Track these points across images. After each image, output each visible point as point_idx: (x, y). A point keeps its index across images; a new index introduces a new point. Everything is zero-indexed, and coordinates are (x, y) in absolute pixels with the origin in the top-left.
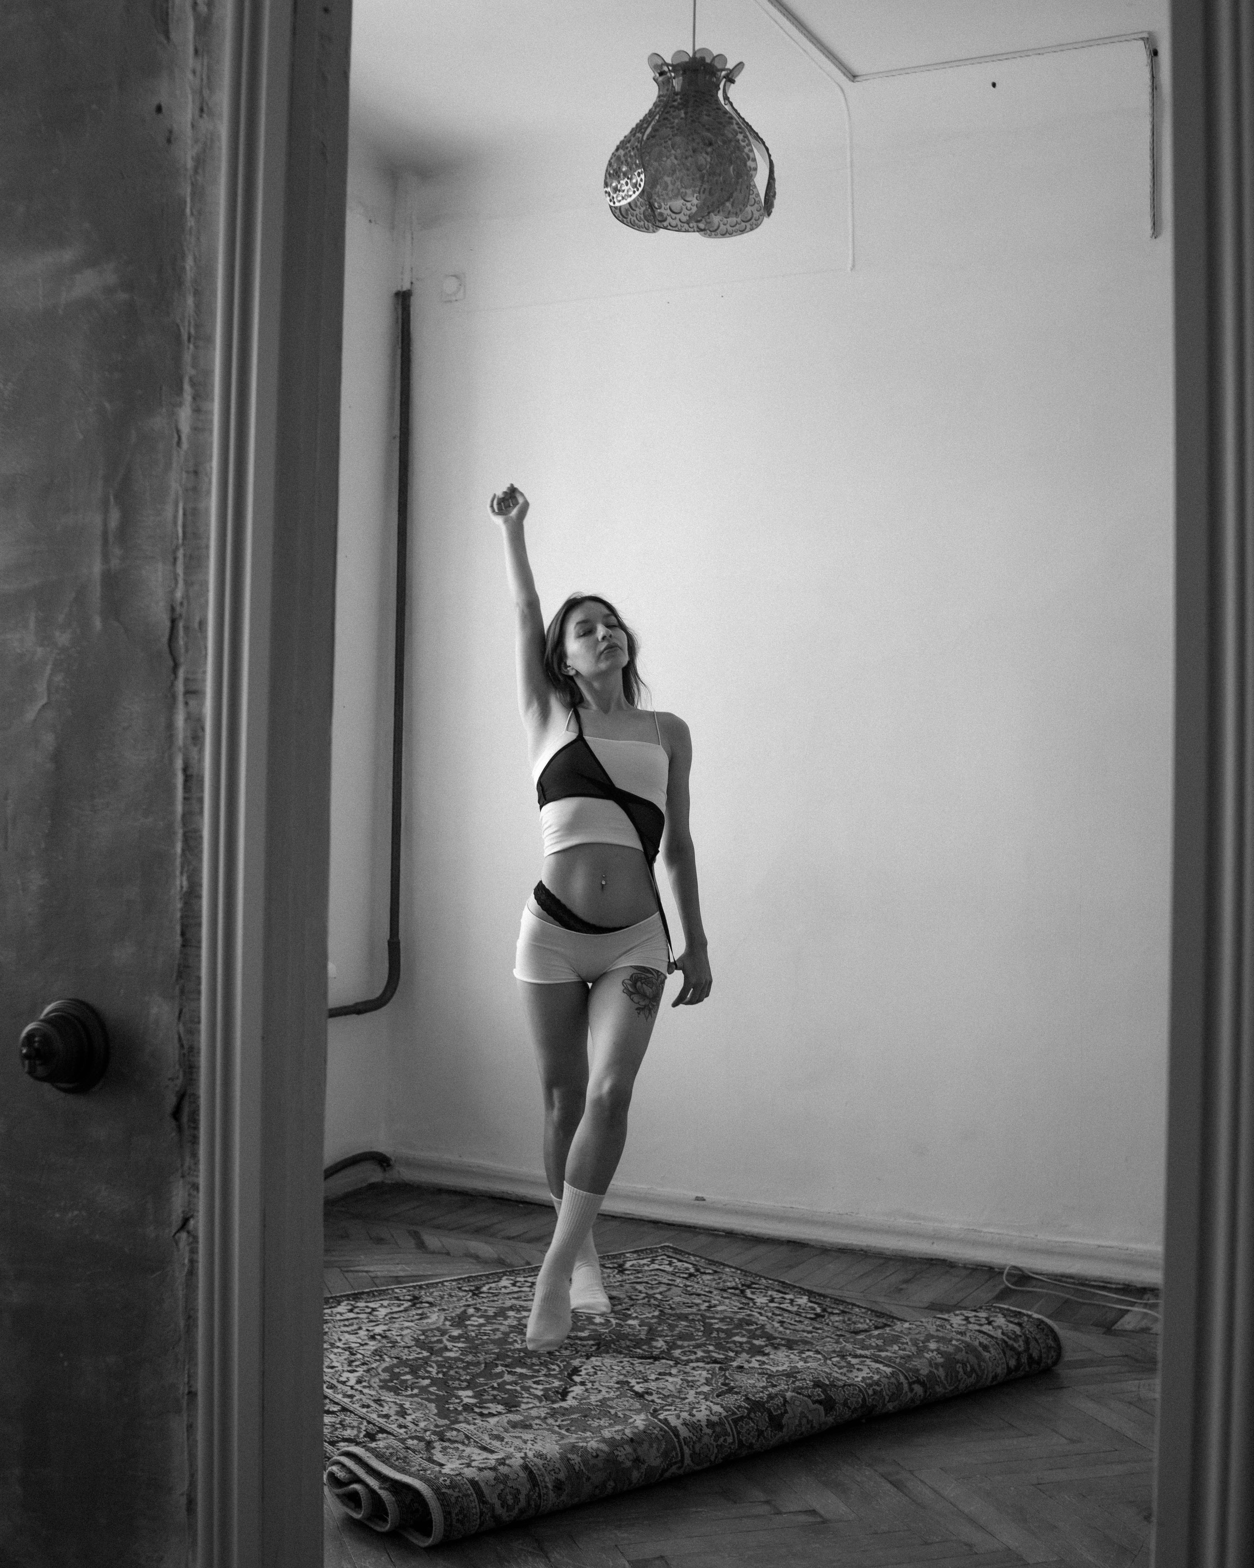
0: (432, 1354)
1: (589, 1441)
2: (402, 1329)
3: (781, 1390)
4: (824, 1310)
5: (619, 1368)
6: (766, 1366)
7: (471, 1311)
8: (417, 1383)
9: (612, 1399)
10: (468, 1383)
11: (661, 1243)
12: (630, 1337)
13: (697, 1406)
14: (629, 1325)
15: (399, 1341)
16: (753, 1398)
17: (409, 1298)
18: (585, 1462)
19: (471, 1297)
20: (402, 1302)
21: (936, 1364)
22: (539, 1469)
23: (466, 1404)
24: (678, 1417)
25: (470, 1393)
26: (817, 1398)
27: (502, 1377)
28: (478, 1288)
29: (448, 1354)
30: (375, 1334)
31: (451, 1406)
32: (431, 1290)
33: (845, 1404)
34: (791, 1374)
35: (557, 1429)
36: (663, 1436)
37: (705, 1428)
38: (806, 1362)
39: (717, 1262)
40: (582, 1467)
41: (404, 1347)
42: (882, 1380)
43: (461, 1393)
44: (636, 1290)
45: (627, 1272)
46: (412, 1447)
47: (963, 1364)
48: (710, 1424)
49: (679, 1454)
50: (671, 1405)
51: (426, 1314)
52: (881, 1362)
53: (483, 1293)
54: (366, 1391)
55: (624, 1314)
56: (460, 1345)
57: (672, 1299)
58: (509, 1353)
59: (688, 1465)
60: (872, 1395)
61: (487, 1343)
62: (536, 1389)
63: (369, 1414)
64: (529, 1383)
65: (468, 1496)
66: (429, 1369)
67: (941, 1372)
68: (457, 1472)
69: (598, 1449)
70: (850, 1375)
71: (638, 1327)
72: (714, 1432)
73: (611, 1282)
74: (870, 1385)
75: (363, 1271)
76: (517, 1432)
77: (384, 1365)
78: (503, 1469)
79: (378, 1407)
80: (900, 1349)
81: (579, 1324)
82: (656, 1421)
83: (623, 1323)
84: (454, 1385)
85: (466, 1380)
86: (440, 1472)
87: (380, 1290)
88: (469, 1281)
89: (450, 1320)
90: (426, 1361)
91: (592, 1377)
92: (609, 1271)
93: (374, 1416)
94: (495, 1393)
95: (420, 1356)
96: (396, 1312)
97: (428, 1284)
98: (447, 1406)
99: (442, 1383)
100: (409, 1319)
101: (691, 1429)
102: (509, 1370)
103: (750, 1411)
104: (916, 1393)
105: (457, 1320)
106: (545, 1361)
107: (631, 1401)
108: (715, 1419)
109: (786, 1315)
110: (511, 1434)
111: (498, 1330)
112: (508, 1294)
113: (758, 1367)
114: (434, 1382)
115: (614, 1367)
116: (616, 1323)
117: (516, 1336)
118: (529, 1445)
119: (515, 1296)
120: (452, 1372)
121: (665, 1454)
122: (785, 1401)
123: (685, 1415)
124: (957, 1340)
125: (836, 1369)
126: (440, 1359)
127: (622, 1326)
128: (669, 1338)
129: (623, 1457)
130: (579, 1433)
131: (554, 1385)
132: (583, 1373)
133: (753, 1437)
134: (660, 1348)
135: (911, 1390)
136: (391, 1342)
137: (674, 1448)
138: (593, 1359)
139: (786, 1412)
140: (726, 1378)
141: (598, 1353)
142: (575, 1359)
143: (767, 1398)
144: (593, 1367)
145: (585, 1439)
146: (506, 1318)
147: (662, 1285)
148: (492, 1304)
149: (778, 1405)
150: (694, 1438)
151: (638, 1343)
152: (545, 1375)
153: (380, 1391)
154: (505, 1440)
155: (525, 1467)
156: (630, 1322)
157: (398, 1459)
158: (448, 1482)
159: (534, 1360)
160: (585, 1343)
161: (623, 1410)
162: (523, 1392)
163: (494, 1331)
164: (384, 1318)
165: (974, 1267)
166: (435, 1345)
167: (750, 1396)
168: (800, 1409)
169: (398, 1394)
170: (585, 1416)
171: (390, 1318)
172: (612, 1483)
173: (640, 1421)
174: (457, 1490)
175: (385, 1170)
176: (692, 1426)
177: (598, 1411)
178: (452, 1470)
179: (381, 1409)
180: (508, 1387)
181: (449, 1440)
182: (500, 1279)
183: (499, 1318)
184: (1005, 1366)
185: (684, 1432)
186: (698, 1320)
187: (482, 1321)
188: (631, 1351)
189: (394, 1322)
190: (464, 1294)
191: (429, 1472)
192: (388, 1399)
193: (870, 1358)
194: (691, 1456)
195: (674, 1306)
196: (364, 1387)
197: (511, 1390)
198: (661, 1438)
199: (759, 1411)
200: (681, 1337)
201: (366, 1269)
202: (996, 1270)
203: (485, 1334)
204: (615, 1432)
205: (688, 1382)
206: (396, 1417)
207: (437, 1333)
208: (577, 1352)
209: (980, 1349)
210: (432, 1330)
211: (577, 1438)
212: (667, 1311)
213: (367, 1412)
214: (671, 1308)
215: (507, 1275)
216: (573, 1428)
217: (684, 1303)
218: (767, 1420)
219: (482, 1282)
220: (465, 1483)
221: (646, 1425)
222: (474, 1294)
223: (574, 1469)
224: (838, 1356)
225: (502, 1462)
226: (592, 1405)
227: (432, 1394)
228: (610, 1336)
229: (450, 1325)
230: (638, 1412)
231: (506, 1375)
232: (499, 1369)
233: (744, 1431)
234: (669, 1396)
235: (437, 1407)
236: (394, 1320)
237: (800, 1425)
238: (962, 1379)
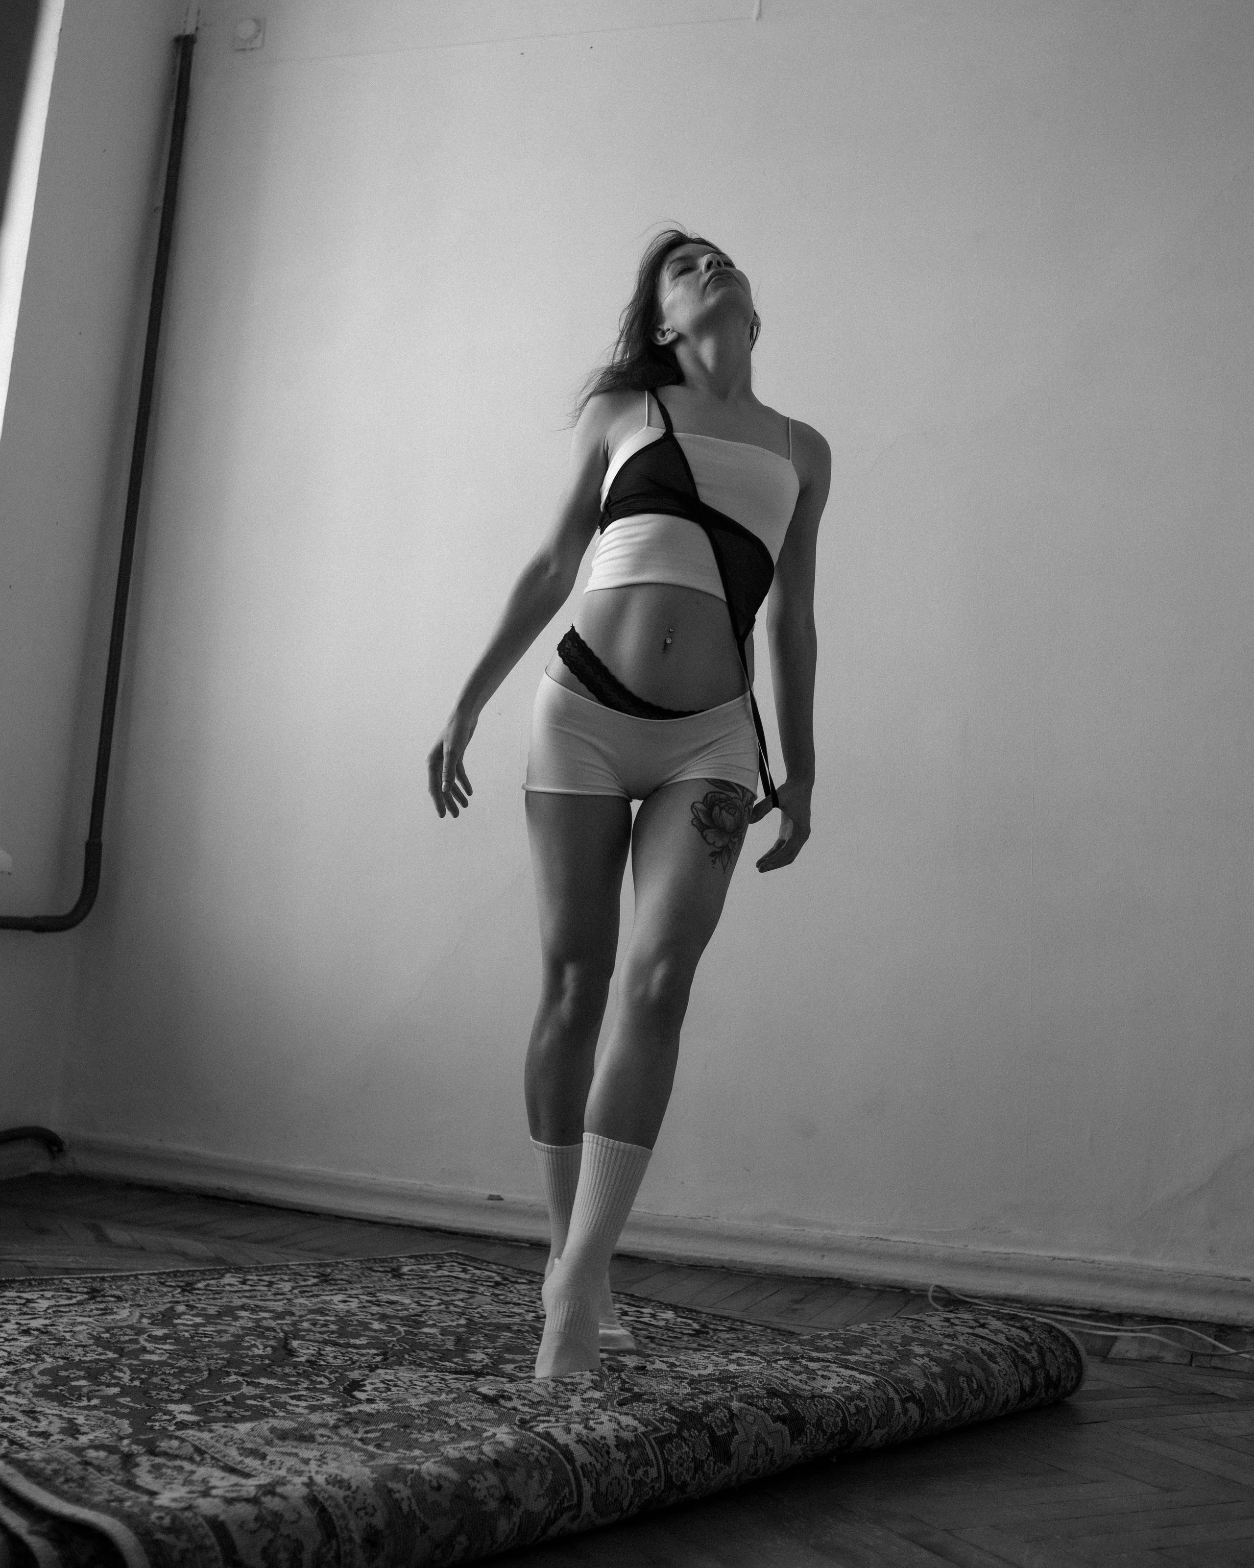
0: (121, 1356)
1: (423, 1463)
2: (73, 1324)
3: (720, 1399)
4: (704, 1326)
5: (424, 1384)
6: (678, 1369)
7: (181, 1308)
8: (98, 1391)
9: (448, 1404)
10: (183, 1394)
11: (445, 1250)
12: (431, 1347)
13: (592, 1416)
14: (425, 1334)
15: (68, 1338)
16: (681, 1408)
17: (85, 1290)
18: (420, 1498)
19: (179, 1293)
20: (74, 1295)
21: (932, 1374)
22: (337, 1506)
23: (181, 1422)
24: (568, 1431)
25: (187, 1407)
26: (778, 1412)
27: (239, 1389)
28: (189, 1284)
29: (147, 1357)
30: (29, 1329)
31: (157, 1424)
32: (120, 1283)
33: (818, 1425)
34: (725, 1379)
35: (359, 1444)
36: (548, 1459)
37: (613, 1450)
38: (738, 1365)
39: (531, 1272)
40: (414, 1506)
41: (77, 1346)
42: (864, 1391)
43: (171, 1407)
44: (425, 1295)
45: (406, 1277)
46: (96, 1462)
47: (967, 1377)
48: (622, 1444)
49: (575, 1494)
50: (548, 1414)
51: (112, 1309)
52: (852, 1369)
53: (198, 1289)
54: (8, 1398)
55: (414, 1321)
56: (167, 1347)
57: (480, 1306)
58: (246, 1360)
59: (588, 1515)
60: (855, 1414)
61: (210, 1347)
62: (298, 1406)
63: (13, 1431)
64: (284, 1398)
65: (201, 1548)
66: (117, 1374)
67: (941, 1387)
68: (183, 1505)
69: (440, 1476)
70: (813, 1384)
71: (440, 1337)
72: (628, 1457)
73: (384, 1286)
74: (850, 1399)
75: (13, 1261)
76: (289, 1446)
77: (42, 1367)
78: (271, 1503)
79: (29, 1421)
80: (872, 1353)
81: (350, 1329)
82: (532, 1435)
83: (415, 1331)
84: (160, 1397)
85: (178, 1391)
86: (150, 1503)
87: (40, 1279)
88: (175, 1276)
89: (148, 1318)
90: (112, 1365)
91: (384, 1394)
92: (379, 1274)
93: (23, 1434)
94: (229, 1409)
95: (103, 1357)
96: (65, 1305)
97: (114, 1276)
98: (149, 1424)
99: (142, 1393)
100: (85, 1314)
101: (592, 1451)
102: (249, 1380)
103: (681, 1426)
104: (911, 1417)
105: (160, 1317)
106: (304, 1371)
107: (480, 1407)
108: (627, 1436)
109: (652, 1330)
110: (278, 1449)
111: (225, 1331)
112: (235, 1292)
113: (668, 1369)
114: (125, 1391)
115: (416, 1383)
116: (405, 1331)
117: (254, 1340)
118: (313, 1466)
119: (247, 1294)
120: (156, 1380)
121: (553, 1492)
122: (732, 1415)
123: (577, 1428)
124: (951, 1345)
125: (790, 1374)
126: (135, 1362)
127: (416, 1335)
128: (490, 1350)
129: (484, 1492)
130: (401, 1450)
131: (324, 1402)
132: (368, 1388)
133: (688, 1470)
134: (481, 1361)
135: (905, 1411)
136: (55, 1339)
137: (568, 1483)
138: (379, 1371)
139: (735, 1432)
140: (624, 1382)
141: (386, 1364)
142: (352, 1370)
143: (703, 1408)
144: (383, 1382)
145: (413, 1460)
146: (236, 1318)
147: (460, 1292)
148: (212, 1302)
149: (722, 1420)
150: (598, 1466)
151: (446, 1355)
152: (307, 1389)
153: (34, 1400)
154: (269, 1458)
155: (312, 1500)
156: (426, 1330)
157: (67, 1481)
158: (167, 1521)
159: (287, 1370)
160: (364, 1351)
161: (468, 1420)
162: (276, 1409)
163: (219, 1332)
164: (45, 1311)
165: (881, 1288)
166: (126, 1345)
167: (674, 1404)
168: (755, 1428)
169: (66, 1405)
170: (406, 1427)
171: (54, 1312)
172: (462, 1539)
173: (504, 1435)
174: (184, 1537)
175: (54, 1158)
176: (593, 1445)
177: (426, 1421)
178: (174, 1500)
179: (35, 1424)
180: (249, 1402)
181: (165, 1454)
182: (222, 1276)
183: (226, 1318)
184: (1018, 1385)
185: (581, 1455)
186: (527, 1331)
187: (198, 1320)
188: (438, 1364)
189: (61, 1316)
190: (170, 1289)
191: (128, 1504)
192: (48, 1411)
193: (834, 1363)
194: (593, 1498)
195: (485, 1315)
196: (8, 1393)
197: (256, 1406)
198: (544, 1462)
199: (695, 1428)
200: (509, 1349)
201: (21, 1258)
202: (912, 1292)
203: (206, 1336)
204: (466, 1449)
205: (565, 1384)
206: (61, 1437)
207: (129, 1331)
208: (354, 1363)
209: (985, 1358)
210: (121, 1328)
211: (398, 1458)
212: (476, 1319)
213: (10, 1427)
214: (482, 1317)
215: (232, 1272)
216: (388, 1444)
217: (499, 1312)
218: (708, 1443)
219: (195, 1278)
220: (201, 1525)
221: (516, 1440)
222: (184, 1290)
223: (400, 1508)
224: (784, 1359)
225: (270, 1490)
226: (414, 1410)
227: (123, 1406)
228: (401, 1346)
229: (149, 1324)
230: (497, 1423)
231: (244, 1386)
232: (233, 1378)
233: (674, 1459)
234: (539, 1402)
235: (131, 1425)
236: (62, 1314)
237: (754, 1457)
238: (967, 1399)
